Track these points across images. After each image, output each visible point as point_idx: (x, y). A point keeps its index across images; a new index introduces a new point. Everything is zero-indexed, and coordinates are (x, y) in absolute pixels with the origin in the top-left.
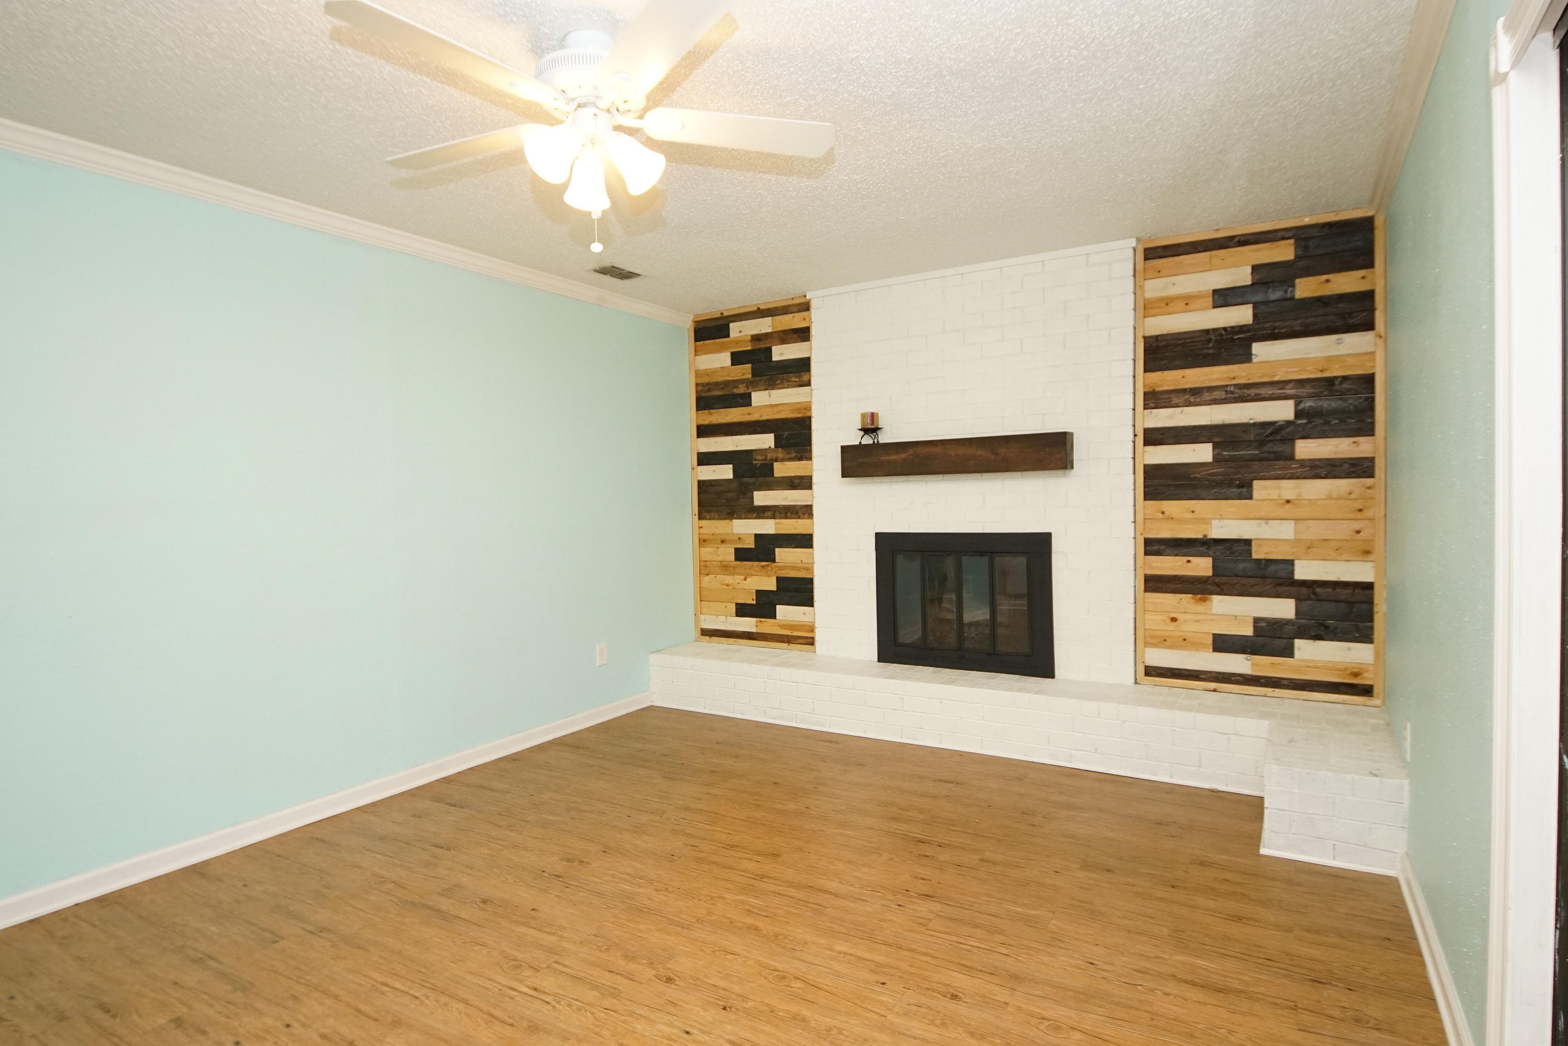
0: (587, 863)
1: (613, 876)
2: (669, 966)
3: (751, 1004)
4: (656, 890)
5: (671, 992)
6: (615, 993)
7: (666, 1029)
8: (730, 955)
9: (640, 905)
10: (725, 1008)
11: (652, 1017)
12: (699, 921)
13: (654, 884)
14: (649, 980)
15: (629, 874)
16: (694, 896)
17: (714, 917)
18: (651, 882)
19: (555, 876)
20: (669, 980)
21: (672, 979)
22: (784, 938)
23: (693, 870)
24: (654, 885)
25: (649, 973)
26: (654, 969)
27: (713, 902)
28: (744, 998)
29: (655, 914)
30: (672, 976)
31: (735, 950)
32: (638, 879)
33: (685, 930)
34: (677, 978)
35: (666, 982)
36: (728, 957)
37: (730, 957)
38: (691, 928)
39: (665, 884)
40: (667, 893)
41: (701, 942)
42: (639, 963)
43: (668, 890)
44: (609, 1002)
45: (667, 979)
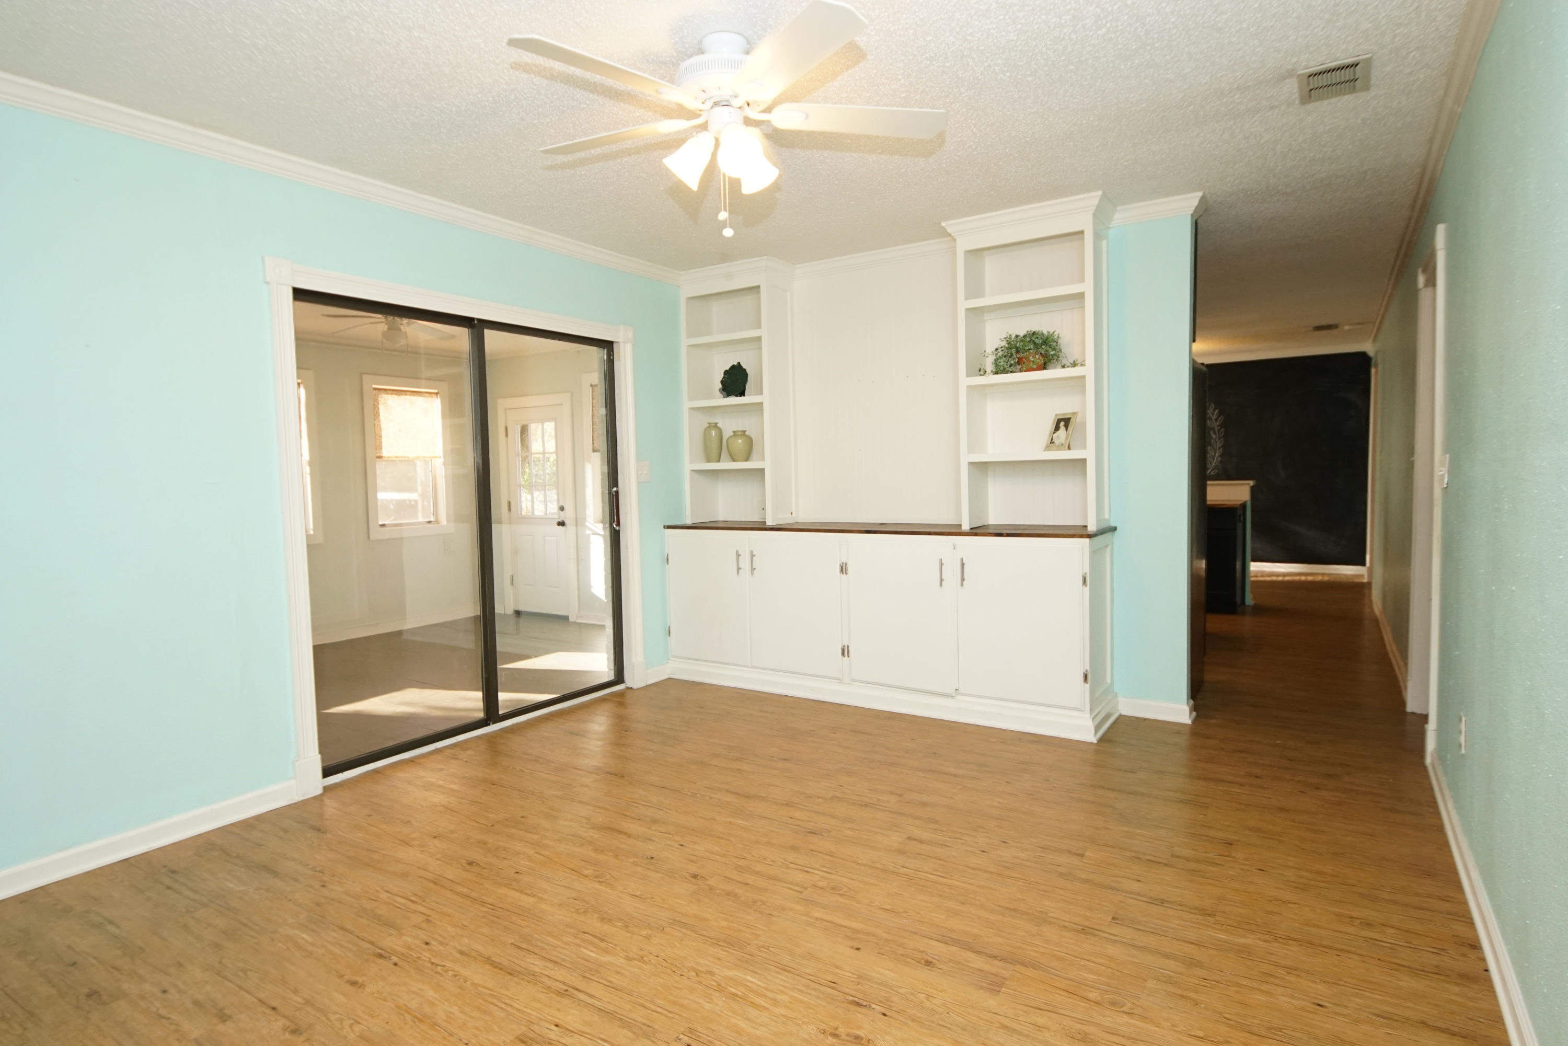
0: (824, 1032)
1: (776, 1003)
2: (695, 887)
3: (631, 860)
4: (710, 973)
5: (694, 869)
6: (739, 869)
7: (696, 847)
8: (638, 894)
9: (732, 951)
10: (652, 858)
11: (707, 854)
12: (662, 928)
13: (715, 984)
14: (712, 877)
15: (754, 1005)
16: (665, 964)
17: (644, 932)
18: (720, 989)
19: (862, 1005)
20: (695, 876)
21: (693, 877)
22: (578, 910)
23: (659, 1010)
24: (715, 981)
25: (712, 882)
26: (709, 885)
27: (642, 953)
28: (635, 864)
29: (711, 939)
30: (692, 879)
31: (631, 899)
32: (740, 993)
33: (678, 919)
34: (688, 878)
35: (698, 875)
36: (640, 893)
37: (638, 893)
38: (671, 921)
39: (700, 982)
40: (697, 967)
41: (663, 907)
42: (723, 890)
43: (697, 975)
44: (742, 863)
45: (697, 877)
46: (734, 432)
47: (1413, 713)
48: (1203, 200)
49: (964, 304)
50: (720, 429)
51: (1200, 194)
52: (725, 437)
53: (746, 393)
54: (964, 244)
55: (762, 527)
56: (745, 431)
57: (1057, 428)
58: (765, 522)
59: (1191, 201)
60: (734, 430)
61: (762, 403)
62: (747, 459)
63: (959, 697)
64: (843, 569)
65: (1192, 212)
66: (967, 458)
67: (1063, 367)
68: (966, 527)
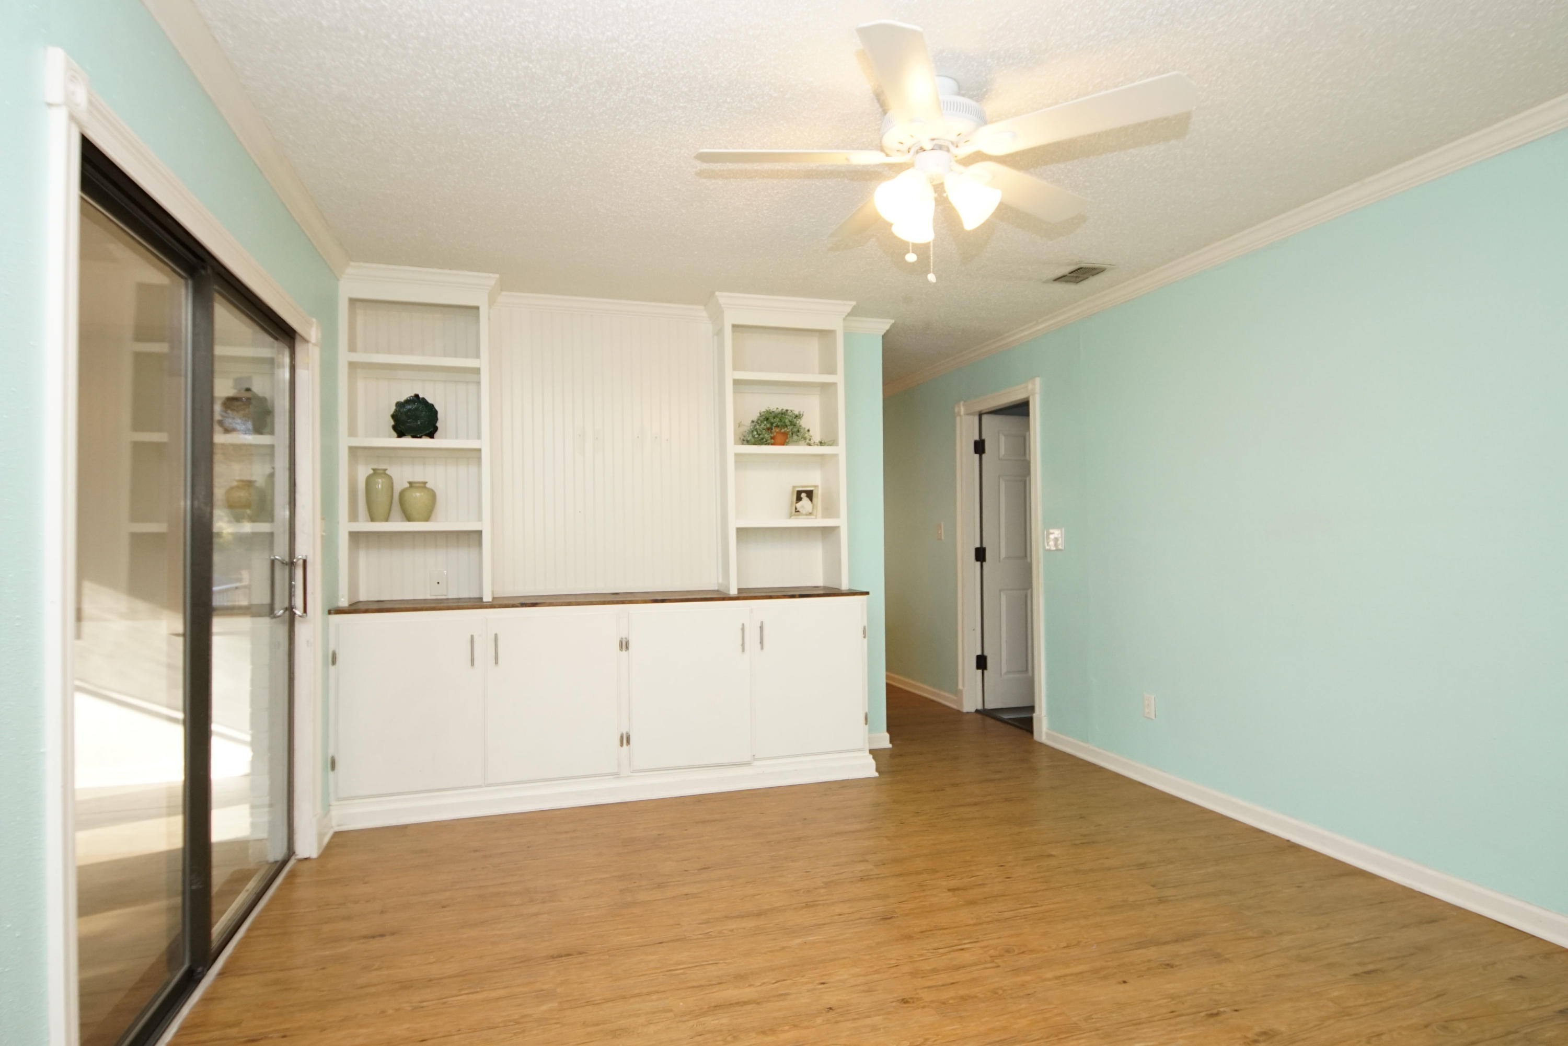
46: (410, 483)
47: (968, 713)
48: (893, 326)
49: (730, 375)
50: (390, 478)
51: (893, 321)
52: (398, 488)
53: (436, 435)
54: (731, 318)
55: (477, 603)
56: (425, 483)
57: (799, 499)
58: (481, 599)
59: (884, 325)
60: (411, 480)
61: (479, 450)
62: (427, 519)
63: (756, 763)
64: (624, 645)
65: (883, 334)
66: (734, 523)
67: (809, 445)
68: (734, 592)
